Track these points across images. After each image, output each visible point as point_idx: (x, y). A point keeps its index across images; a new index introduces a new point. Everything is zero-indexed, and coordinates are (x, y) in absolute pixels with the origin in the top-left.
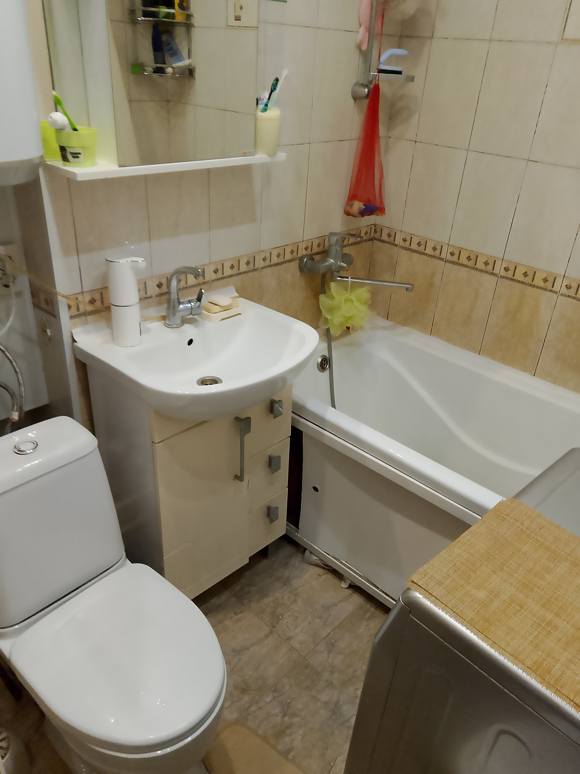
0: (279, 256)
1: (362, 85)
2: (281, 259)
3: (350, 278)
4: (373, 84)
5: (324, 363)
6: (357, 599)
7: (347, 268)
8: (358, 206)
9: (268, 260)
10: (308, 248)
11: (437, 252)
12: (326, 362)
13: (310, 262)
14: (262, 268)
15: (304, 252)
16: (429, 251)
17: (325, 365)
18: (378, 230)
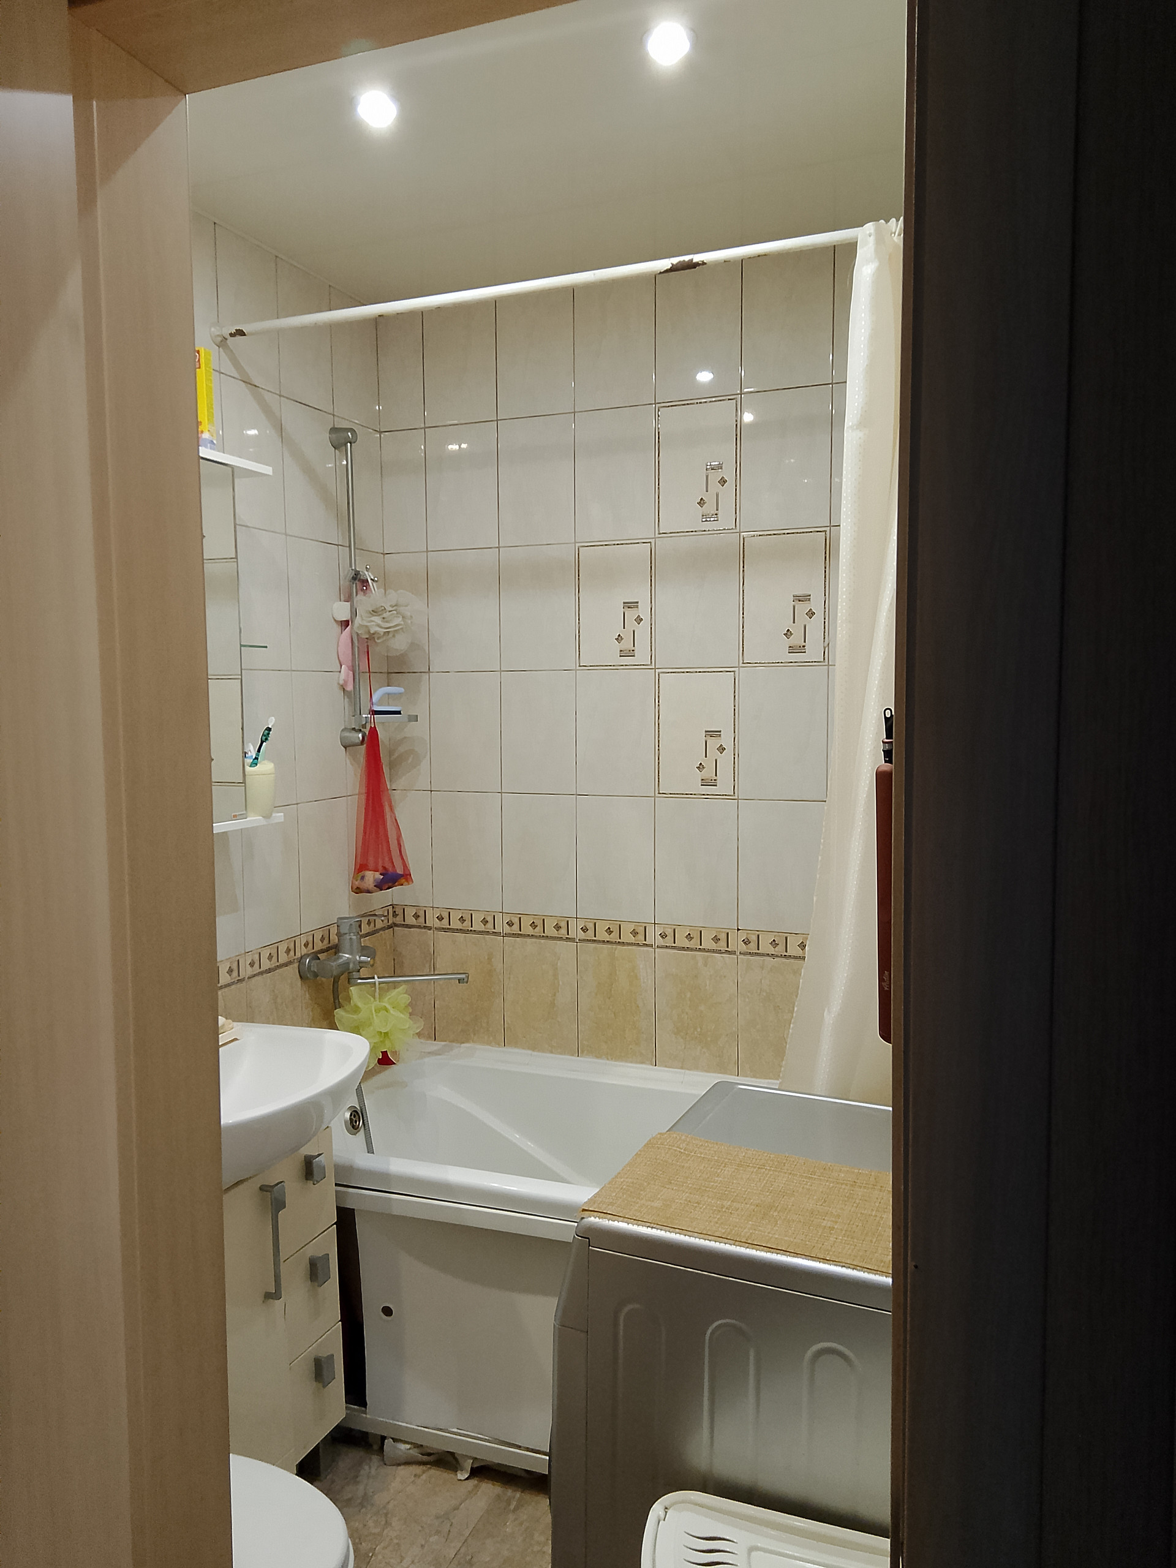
0: (270, 957)
1: (354, 729)
2: (274, 963)
3: (376, 977)
4: (368, 728)
5: (354, 1119)
6: (489, 1490)
7: (372, 963)
8: (371, 877)
9: (257, 965)
10: (308, 944)
11: (490, 925)
12: (357, 1116)
13: (314, 962)
14: (249, 978)
15: (304, 951)
16: (478, 926)
17: (356, 1122)
18: (399, 911)
